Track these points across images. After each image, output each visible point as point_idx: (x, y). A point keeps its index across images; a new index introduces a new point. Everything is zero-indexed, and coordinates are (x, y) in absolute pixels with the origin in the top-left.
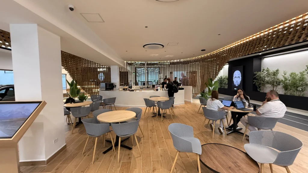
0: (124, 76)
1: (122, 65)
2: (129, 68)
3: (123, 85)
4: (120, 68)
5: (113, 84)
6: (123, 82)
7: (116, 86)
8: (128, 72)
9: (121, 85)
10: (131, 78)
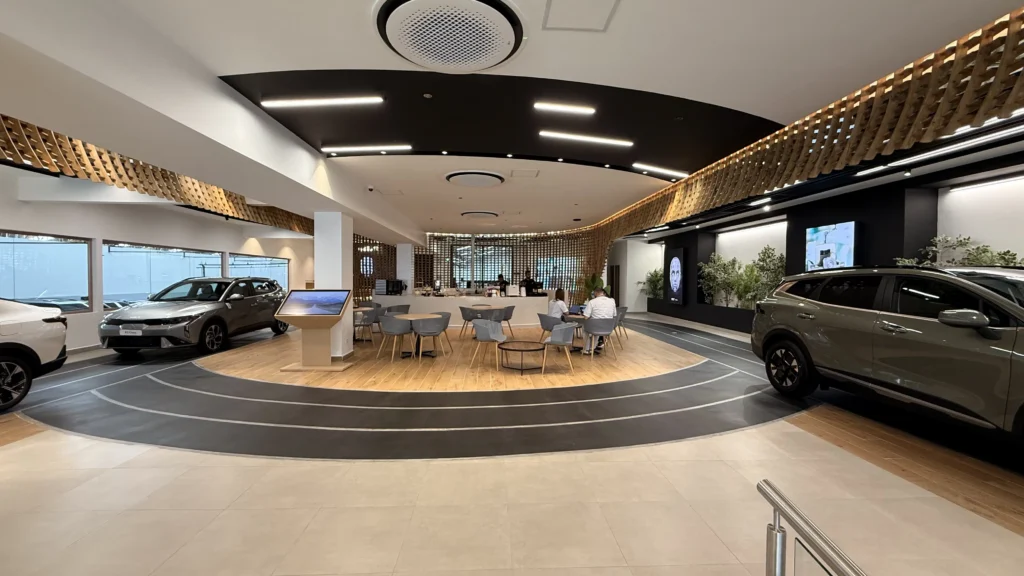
0: (424, 266)
1: (421, 243)
2: (435, 248)
3: (420, 286)
4: (417, 247)
5: (401, 282)
6: (420, 280)
7: (406, 287)
8: (432, 256)
9: (417, 286)
10: (440, 270)
